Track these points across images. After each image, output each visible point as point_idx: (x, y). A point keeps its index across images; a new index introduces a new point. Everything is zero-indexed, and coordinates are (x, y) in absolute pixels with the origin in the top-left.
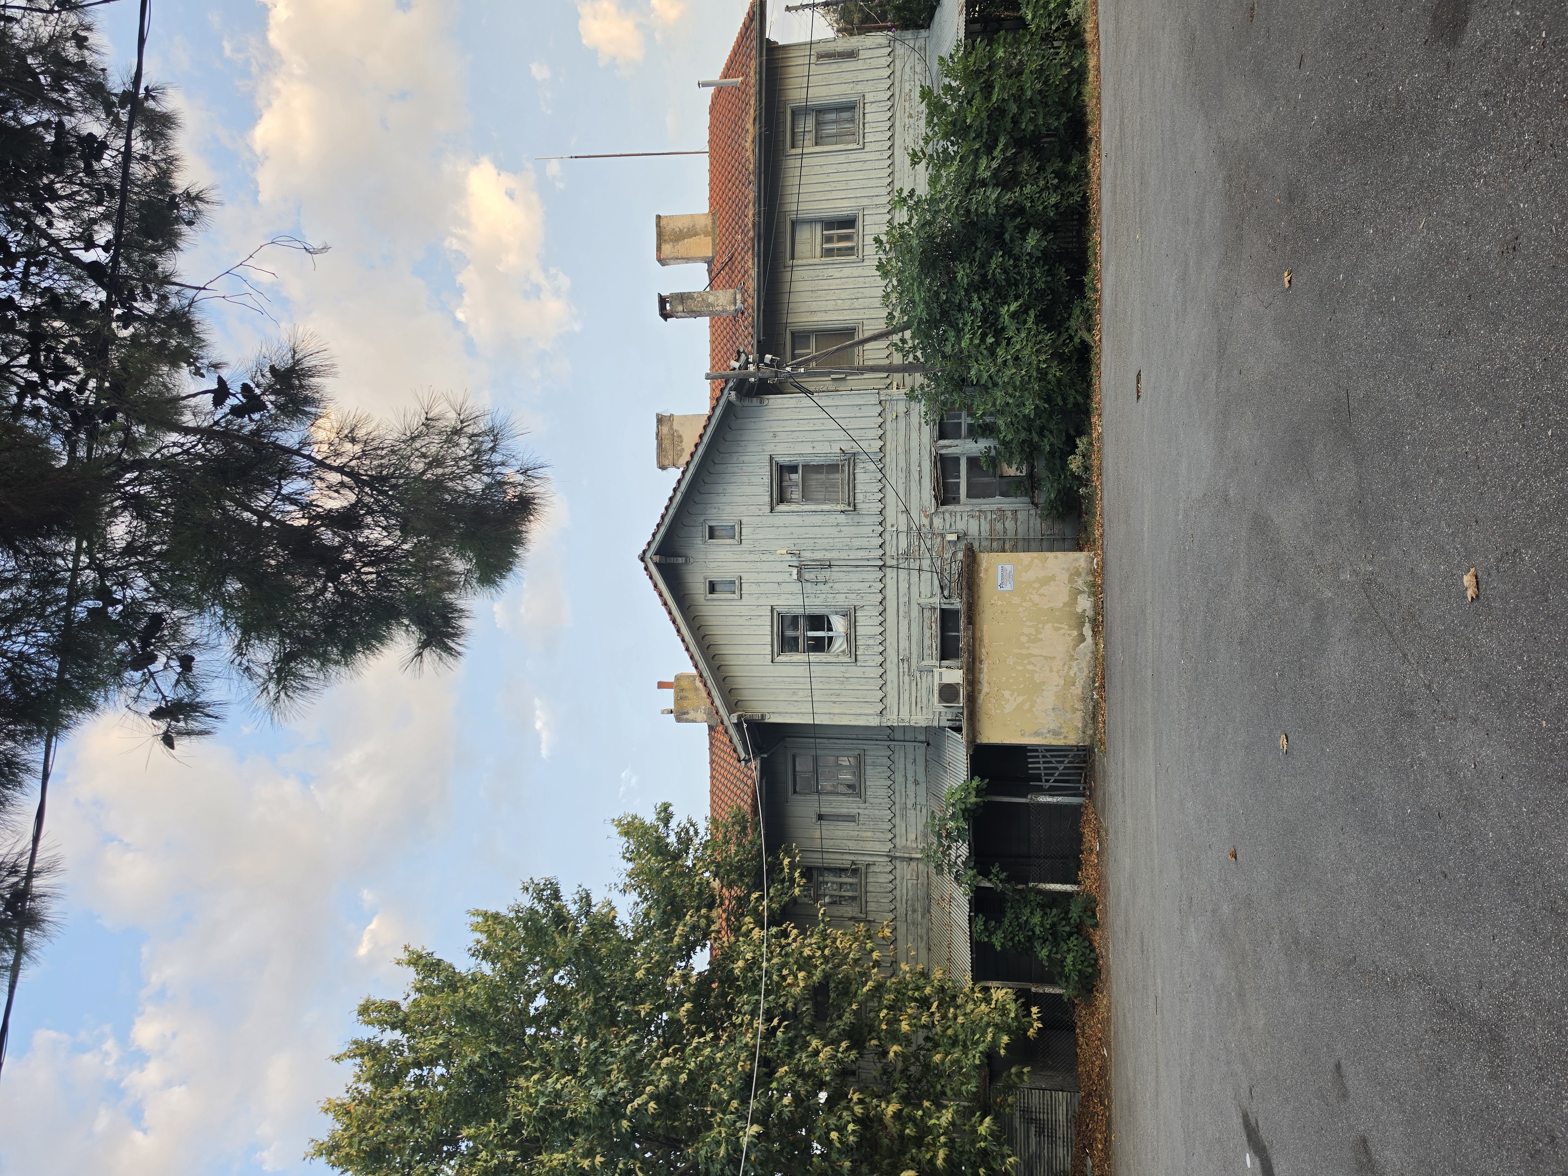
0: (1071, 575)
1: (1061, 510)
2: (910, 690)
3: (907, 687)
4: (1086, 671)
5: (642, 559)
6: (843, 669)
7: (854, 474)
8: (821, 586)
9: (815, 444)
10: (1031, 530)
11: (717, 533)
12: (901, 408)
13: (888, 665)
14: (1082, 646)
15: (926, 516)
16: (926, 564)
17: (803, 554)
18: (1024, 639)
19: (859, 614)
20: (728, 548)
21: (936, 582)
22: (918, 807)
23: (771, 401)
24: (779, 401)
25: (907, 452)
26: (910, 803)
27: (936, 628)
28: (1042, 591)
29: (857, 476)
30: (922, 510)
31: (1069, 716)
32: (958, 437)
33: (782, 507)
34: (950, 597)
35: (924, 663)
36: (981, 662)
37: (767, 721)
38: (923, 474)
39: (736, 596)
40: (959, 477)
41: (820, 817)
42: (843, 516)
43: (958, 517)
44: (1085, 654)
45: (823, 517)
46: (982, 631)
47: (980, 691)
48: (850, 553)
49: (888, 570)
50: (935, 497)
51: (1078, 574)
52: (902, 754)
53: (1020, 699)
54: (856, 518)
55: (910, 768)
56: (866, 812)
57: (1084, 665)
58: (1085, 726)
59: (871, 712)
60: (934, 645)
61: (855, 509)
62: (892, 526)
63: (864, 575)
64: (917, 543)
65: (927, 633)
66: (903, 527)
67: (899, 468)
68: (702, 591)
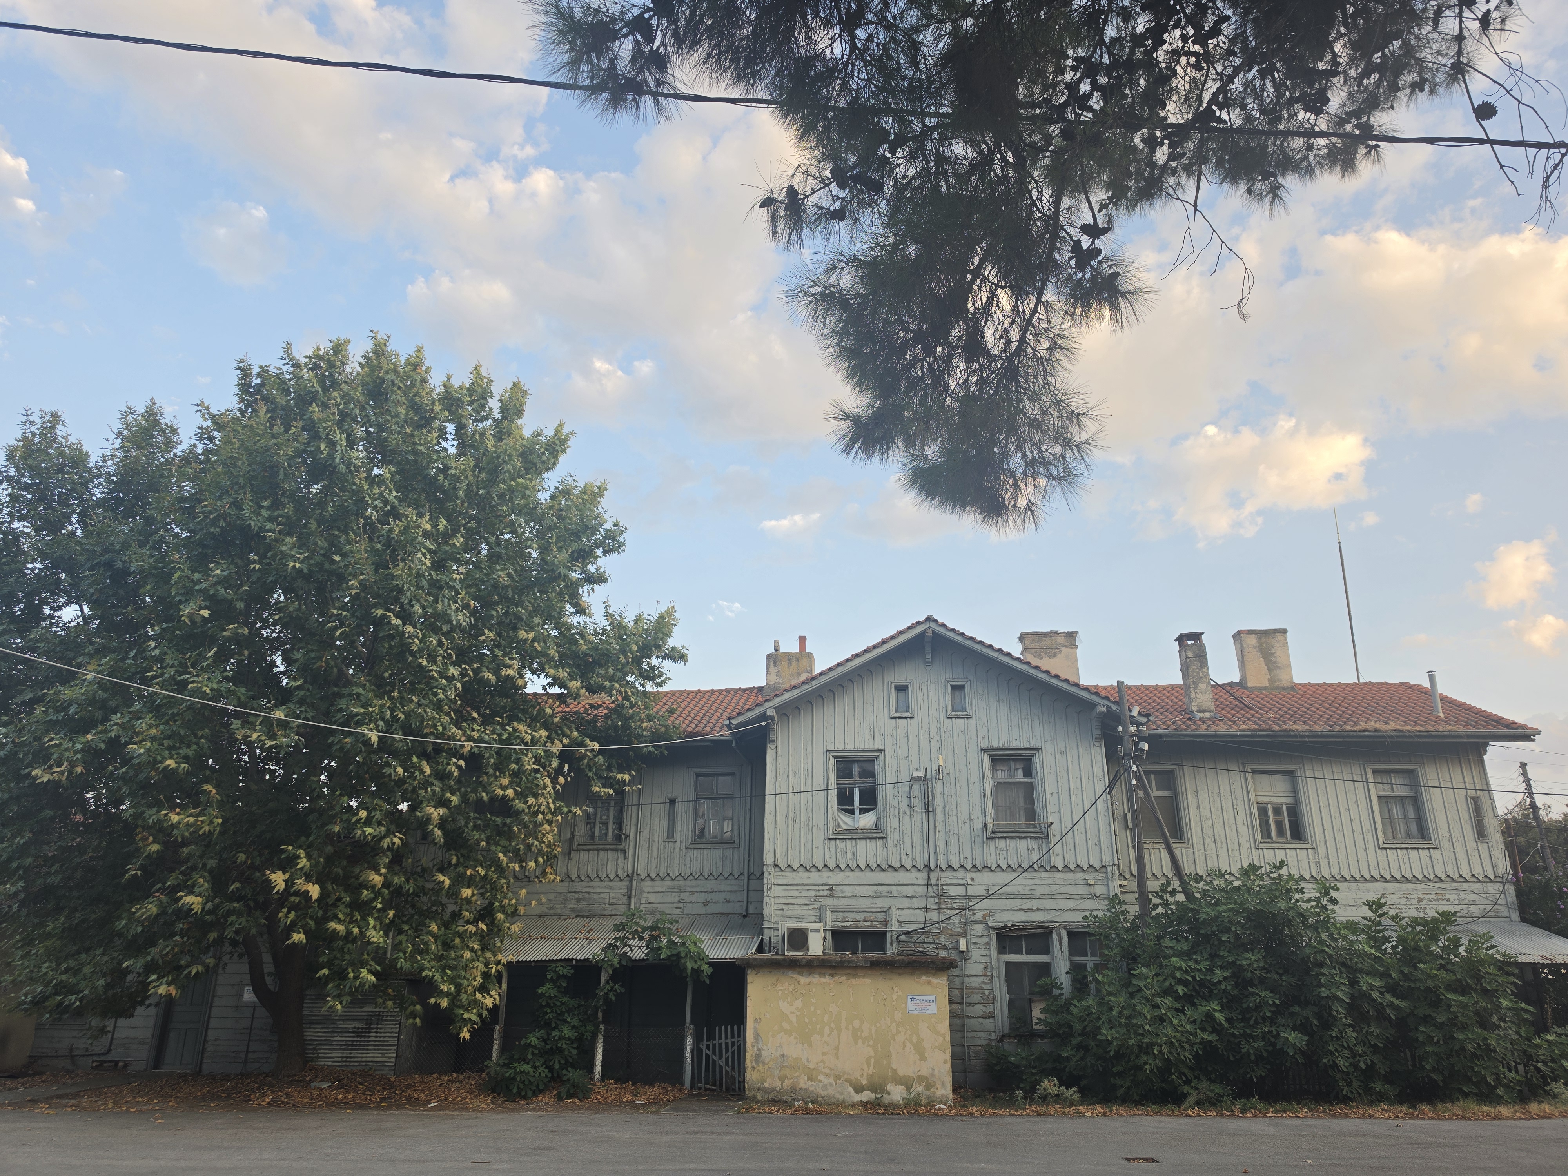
0: (927, 1078)
1: (997, 1068)
2: (800, 897)
3: (804, 894)
4: (823, 1093)
5: (929, 619)
6: (821, 825)
7: (1026, 838)
8: (906, 802)
9: (1055, 795)
10: (974, 1034)
11: (957, 693)
12: (1100, 890)
13: (826, 874)
14: (851, 1089)
15: (984, 916)
16: (934, 916)
17: (939, 783)
18: (857, 1024)
19: (879, 842)
20: (942, 705)
21: (914, 927)
22: (681, 905)
23: (1098, 749)
24: (1099, 758)
25: (1052, 896)
26: (684, 896)
27: (866, 926)
28: (908, 1044)
29: (1024, 842)
30: (991, 912)
31: (776, 1072)
32: (1072, 953)
33: (987, 761)
34: (899, 942)
35: (829, 913)
36: (832, 975)
37: (768, 746)
38: (1029, 913)
39: (893, 713)
40: (1028, 953)
41: (672, 802)
42: (980, 826)
43: (984, 952)
44: (842, 1093)
45: (978, 804)
46: (864, 977)
47: (801, 974)
48: (942, 833)
49: (924, 875)
50: (1006, 927)
51: (928, 1087)
52: (735, 888)
53: (793, 1019)
54: (979, 840)
55: (721, 897)
56: (677, 850)
57: (831, 1091)
58: (765, 1091)
59: (778, 855)
60: (848, 924)
61: (988, 839)
62: (972, 879)
63: (918, 848)
64: (955, 906)
65: (860, 916)
66: (971, 891)
67: (1034, 887)
68: (897, 678)
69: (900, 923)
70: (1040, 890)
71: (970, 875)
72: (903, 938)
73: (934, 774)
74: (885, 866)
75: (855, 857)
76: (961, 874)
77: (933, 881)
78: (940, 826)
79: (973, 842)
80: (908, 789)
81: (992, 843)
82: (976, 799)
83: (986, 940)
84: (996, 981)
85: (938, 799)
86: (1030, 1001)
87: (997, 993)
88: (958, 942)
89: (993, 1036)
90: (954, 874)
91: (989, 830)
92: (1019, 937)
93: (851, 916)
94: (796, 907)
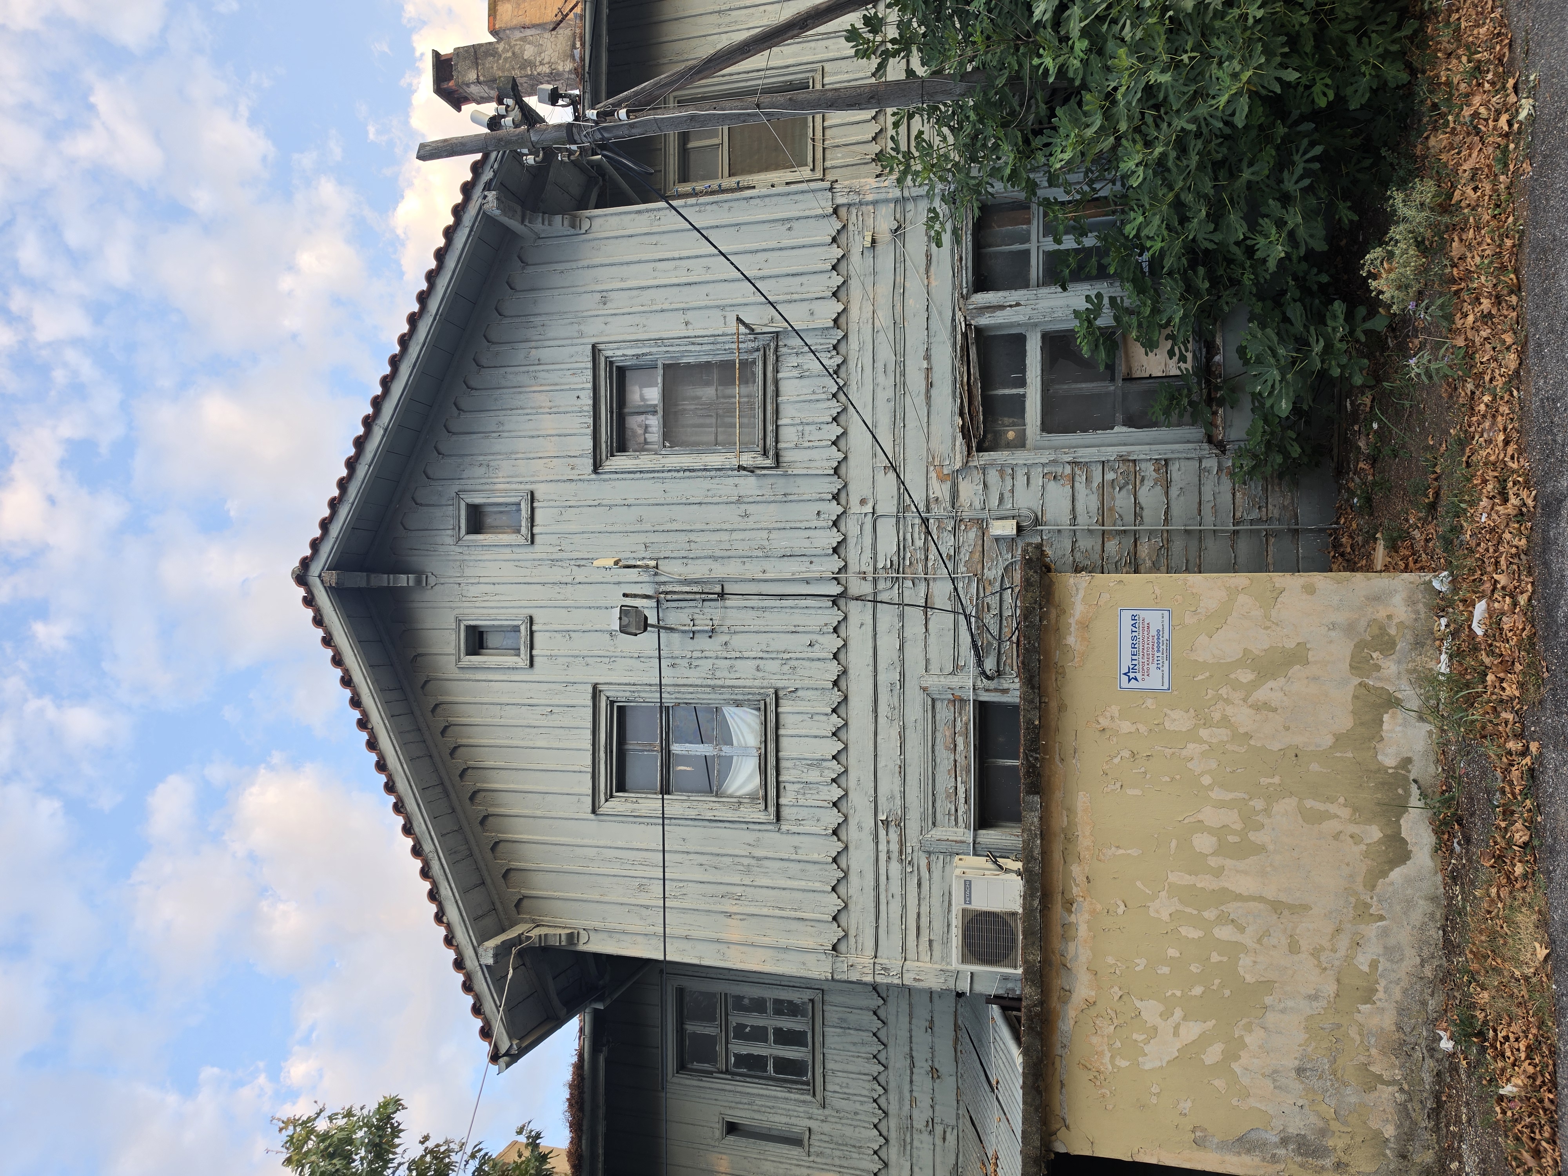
0: (1361, 646)
2: (904, 897)
3: (895, 887)
4: (1411, 960)
5: (301, 578)
6: (750, 837)
7: (776, 382)
8: (703, 642)
9: (690, 316)
10: (1207, 509)
11: (489, 521)
12: (884, 223)
13: (852, 833)
14: (1396, 874)
15: (942, 479)
16: (942, 591)
17: (664, 566)
18: (1204, 843)
19: (786, 707)
20: (507, 554)
21: (965, 638)
22: (939, 1129)
23: (596, 223)
24: (614, 221)
25: (899, 325)
26: (920, 1118)
27: (966, 747)
28: (1262, 694)
29: (784, 386)
30: (931, 462)
32: (1020, 281)
33: (620, 462)
34: (999, 673)
35: (937, 833)
36: (1069, 904)
37: (582, 947)
38: (936, 377)
39: (522, 661)
40: (1022, 383)
41: (732, 1128)
42: (752, 480)
43: (1021, 480)
44: (1409, 903)
45: (706, 484)
47: (1067, 993)
48: (767, 564)
49: (854, 608)
50: (965, 431)
52: (904, 1006)
53: (1192, 1031)
54: (781, 486)
55: (922, 1038)
56: (826, 1128)
57: (1404, 936)
59: (810, 943)
60: (961, 790)
61: (778, 464)
62: (863, 502)
63: (798, 618)
64: (919, 543)
65: (945, 759)
66: (888, 506)
67: (880, 365)
68: (451, 649)
69: (957, 669)
70: (886, 354)
71: (855, 508)
72: (990, 664)
73: (645, 578)
74: (837, 696)
75: (817, 763)
76: (851, 527)
77: (866, 588)
78: (753, 569)
79: (786, 499)
80: (676, 636)
81: (787, 456)
82: (696, 488)
83: (993, 476)
84: (1084, 454)
85: (698, 570)
86: (1129, 379)
87: (1111, 453)
88: (997, 539)
89: (1211, 463)
90: (851, 541)
91: (761, 461)
92: (988, 402)
93: (944, 782)
94: (924, 910)
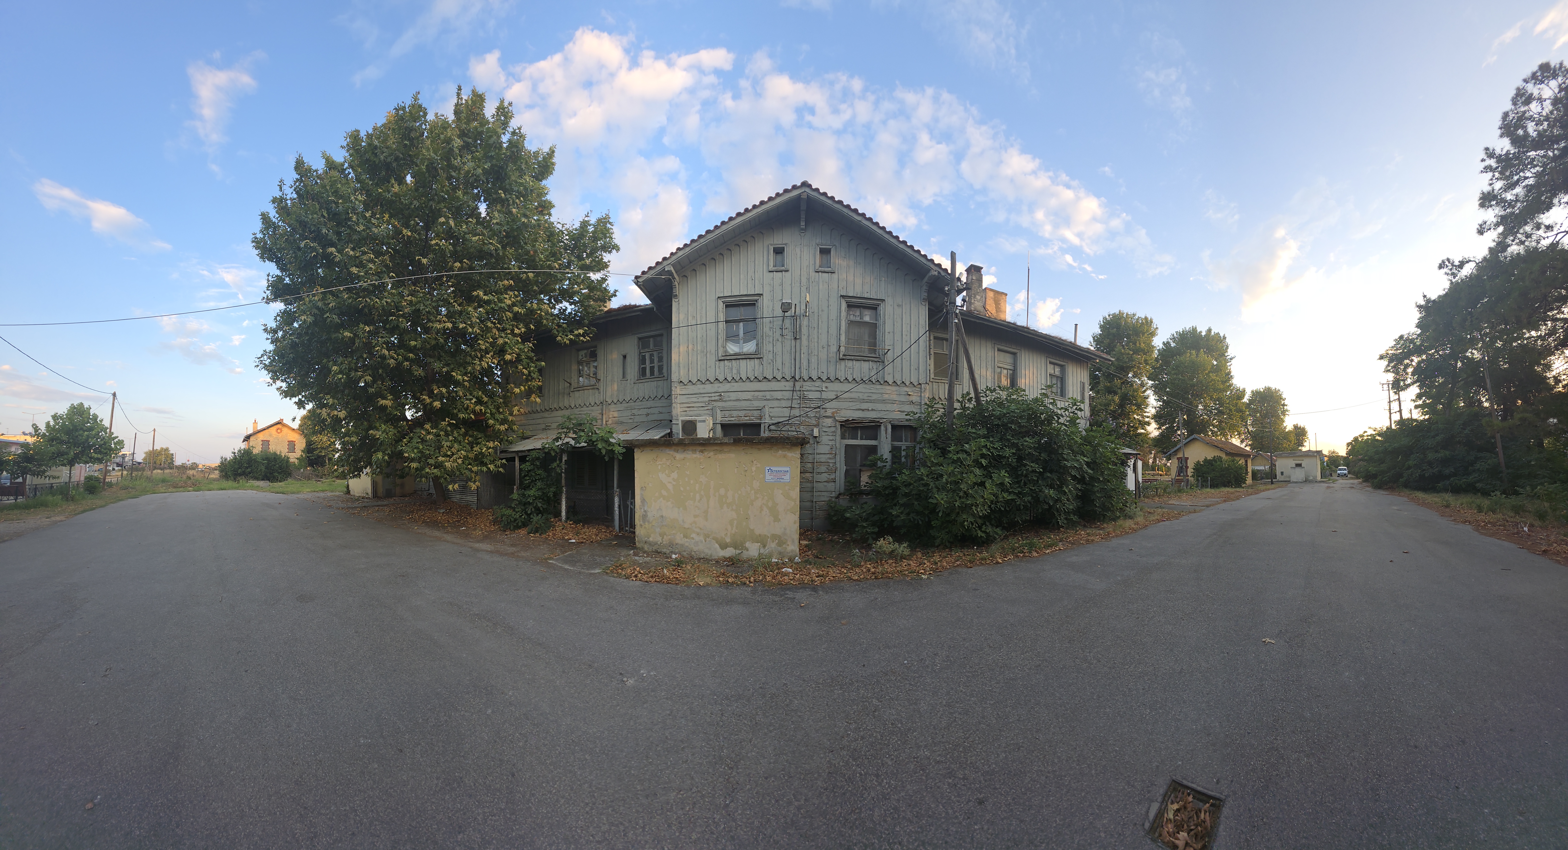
2: (699, 402)
3: (701, 399)
5: (804, 184)
6: (713, 350)
7: (868, 361)
8: (779, 332)
9: (892, 333)
10: (820, 493)
11: (825, 254)
12: (914, 399)
13: (716, 385)
15: (833, 413)
16: (796, 412)
17: (806, 318)
19: (757, 361)
20: (812, 262)
21: (781, 420)
23: (924, 307)
24: (925, 313)
25: (883, 402)
27: (746, 420)
29: (866, 363)
30: (838, 410)
32: (893, 439)
33: (844, 305)
34: (769, 429)
35: (719, 412)
37: (674, 300)
38: (865, 412)
39: (771, 267)
40: (861, 439)
43: (831, 438)
45: (835, 335)
46: (729, 452)
48: (806, 355)
49: (791, 384)
50: (847, 421)
52: (665, 405)
54: (833, 360)
59: (682, 373)
60: (733, 419)
61: (840, 359)
62: (826, 387)
63: (787, 365)
64: (812, 406)
65: (741, 413)
66: (825, 395)
67: (871, 395)
68: (775, 242)
69: (771, 417)
70: (874, 397)
71: (824, 385)
72: (772, 427)
73: (802, 312)
74: (761, 378)
75: (739, 372)
76: (818, 383)
77: (797, 388)
78: (804, 350)
79: (828, 361)
80: (781, 323)
81: (843, 363)
82: (833, 331)
83: (833, 429)
84: (838, 457)
85: (804, 330)
86: (860, 471)
87: (838, 465)
88: (813, 430)
89: (833, 495)
90: (813, 383)
91: (842, 354)
92: (856, 428)
93: (735, 413)
94: (696, 409)
